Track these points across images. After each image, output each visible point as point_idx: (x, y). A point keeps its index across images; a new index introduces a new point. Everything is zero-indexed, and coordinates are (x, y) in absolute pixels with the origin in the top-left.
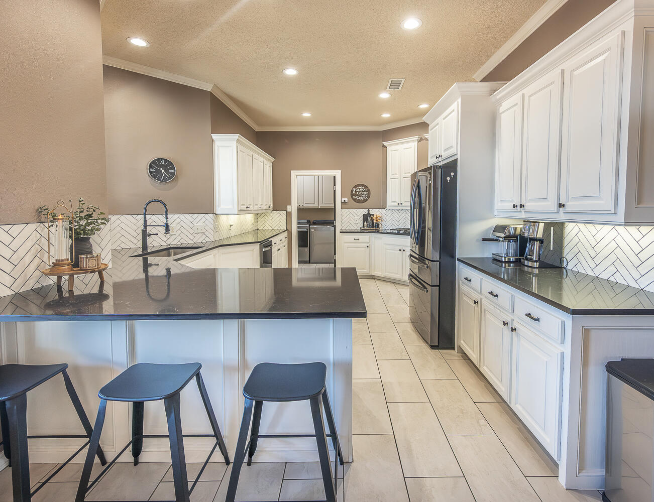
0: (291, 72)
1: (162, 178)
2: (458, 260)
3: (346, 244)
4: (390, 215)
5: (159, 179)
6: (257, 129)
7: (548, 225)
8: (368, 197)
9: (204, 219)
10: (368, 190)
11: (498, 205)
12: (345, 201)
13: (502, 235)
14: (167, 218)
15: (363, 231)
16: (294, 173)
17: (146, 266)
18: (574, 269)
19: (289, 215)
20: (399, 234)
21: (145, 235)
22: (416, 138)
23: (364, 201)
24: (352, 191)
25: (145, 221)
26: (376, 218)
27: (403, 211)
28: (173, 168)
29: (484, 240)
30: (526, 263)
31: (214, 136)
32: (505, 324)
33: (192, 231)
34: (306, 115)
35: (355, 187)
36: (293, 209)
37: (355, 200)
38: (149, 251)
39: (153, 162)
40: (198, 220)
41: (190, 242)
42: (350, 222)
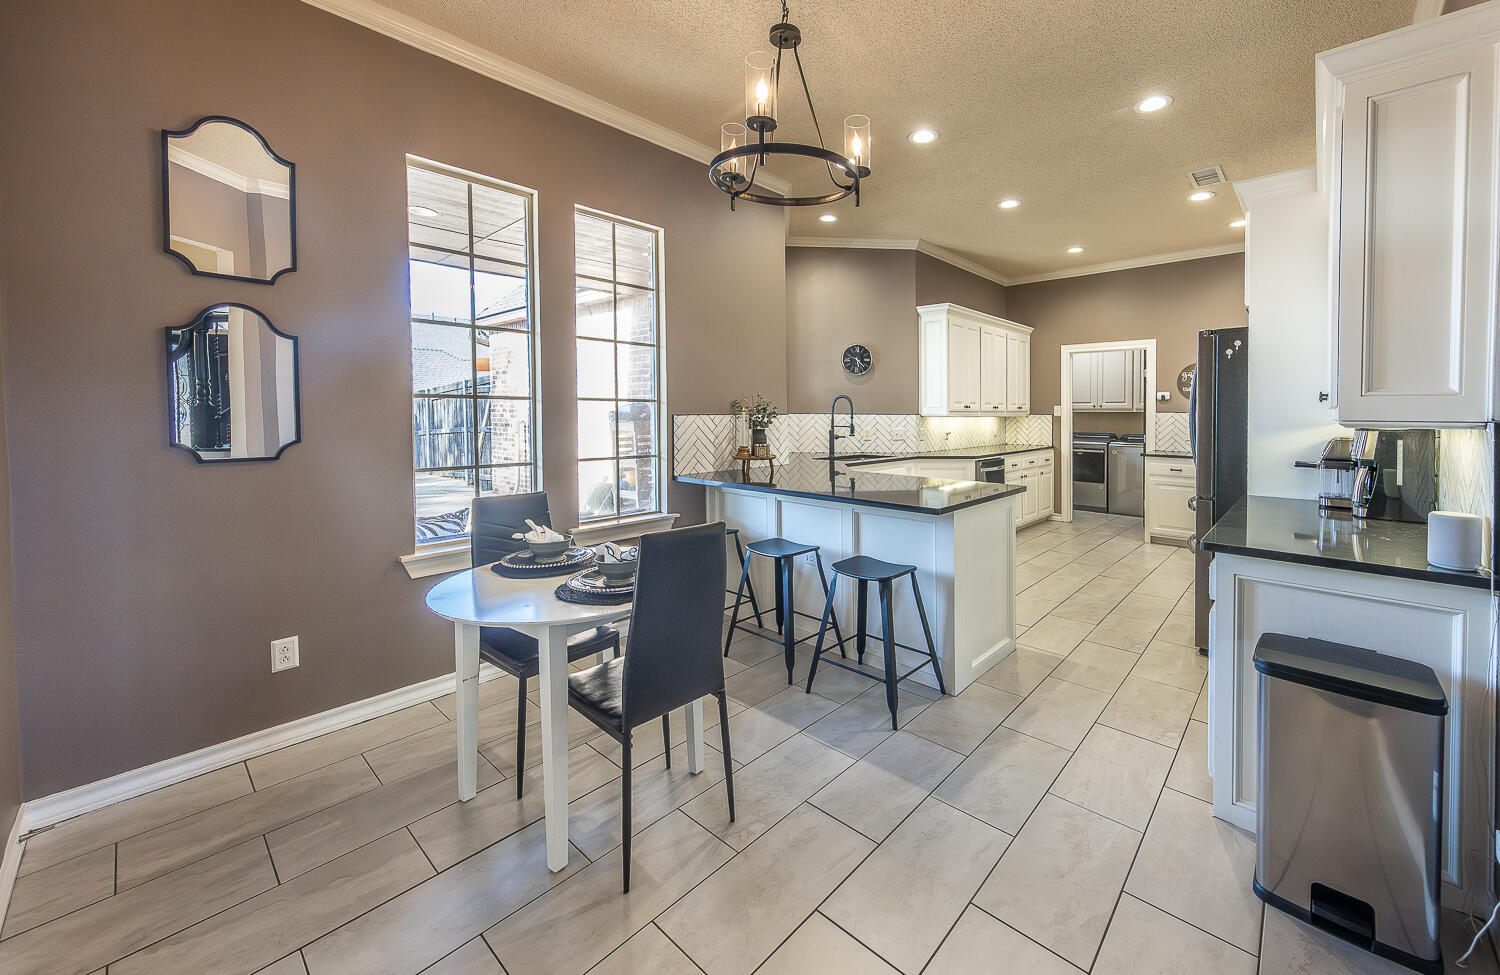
0: (1009, 204)
1: (856, 369)
3: (1159, 480)
5: (853, 371)
6: (1006, 282)
9: (904, 422)
12: (1164, 397)
14: (852, 418)
16: (1065, 350)
17: (833, 474)
19: (1057, 421)
21: (833, 437)
24: (1180, 377)
25: (833, 421)
28: (869, 357)
29: (1298, 465)
31: (920, 309)
33: (890, 438)
34: (1075, 250)
35: (1188, 369)
36: (1065, 411)
38: (836, 455)
39: (848, 350)
40: (896, 423)
41: (888, 451)
42: (1176, 437)
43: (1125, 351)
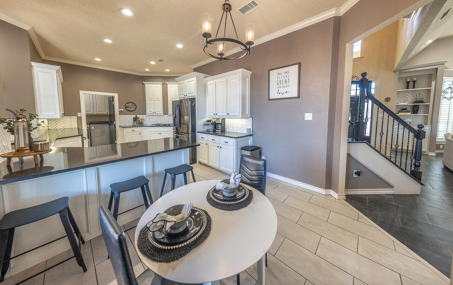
2: (197, 132)
3: (127, 134)
4: (156, 117)
7: (222, 120)
8: (136, 108)
10: (135, 105)
11: (207, 114)
12: (121, 110)
13: (210, 123)
15: (134, 126)
16: (82, 92)
18: (228, 131)
19: (79, 119)
20: (157, 126)
22: (162, 83)
23: (133, 111)
24: (125, 105)
26: (141, 119)
27: (156, 116)
29: (205, 125)
30: (217, 130)
31: (33, 64)
32: (218, 147)
35: (128, 103)
36: (83, 115)
37: (128, 110)
42: (125, 122)
43: (90, 94)
